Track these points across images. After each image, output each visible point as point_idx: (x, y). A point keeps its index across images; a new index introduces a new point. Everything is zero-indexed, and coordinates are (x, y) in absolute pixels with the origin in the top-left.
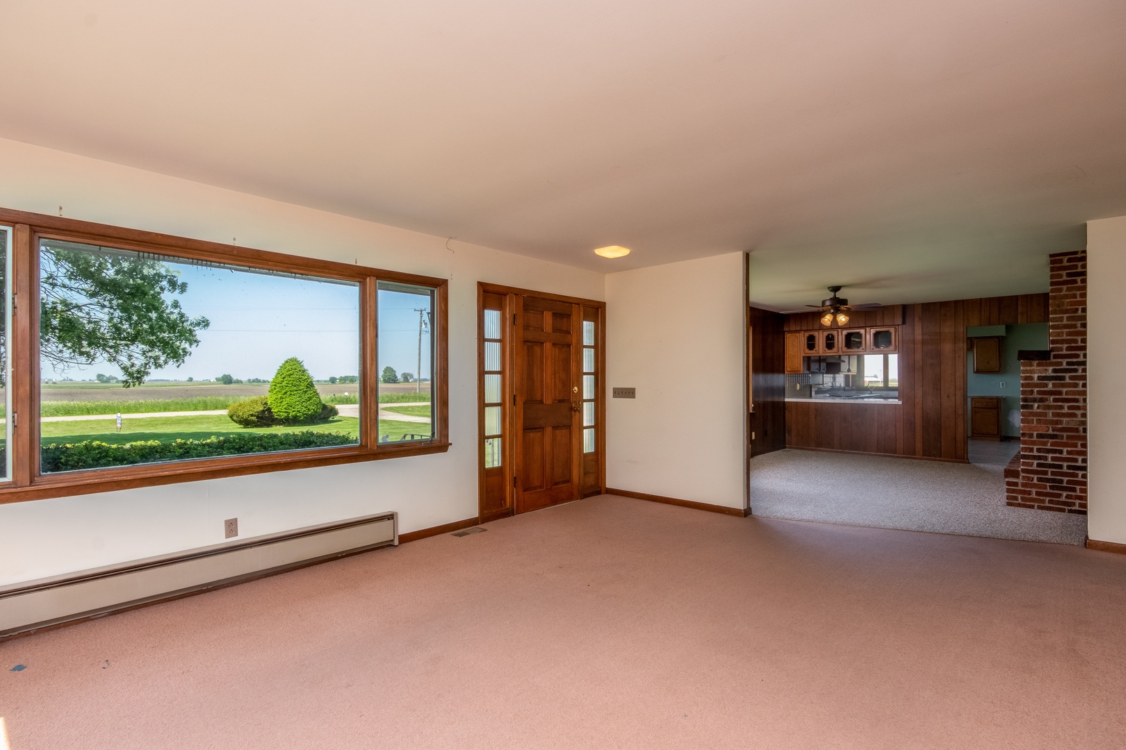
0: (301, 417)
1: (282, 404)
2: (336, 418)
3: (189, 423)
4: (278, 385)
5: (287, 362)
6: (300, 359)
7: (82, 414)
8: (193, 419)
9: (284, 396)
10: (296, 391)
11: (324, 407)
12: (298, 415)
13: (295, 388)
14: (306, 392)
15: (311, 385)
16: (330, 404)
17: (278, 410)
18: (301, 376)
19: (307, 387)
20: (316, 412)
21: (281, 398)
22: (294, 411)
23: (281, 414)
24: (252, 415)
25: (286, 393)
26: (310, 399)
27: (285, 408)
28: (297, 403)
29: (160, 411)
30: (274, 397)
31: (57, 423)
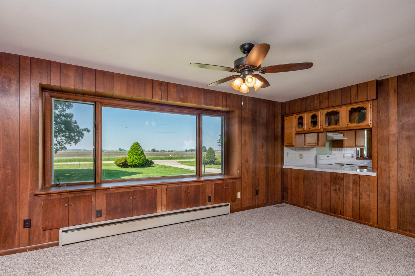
0: (137, 165)
1: (131, 160)
2: (153, 165)
3: (108, 166)
4: (130, 152)
5: (134, 144)
6: (139, 143)
7: (83, 161)
8: (110, 164)
9: (132, 157)
10: (136, 154)
11: (148, 161)
12: (136, 164)
13: (135, 154)
14: (139, 155)
15: (142, 152)
16: (150, 160)
17: (129, 162)
18: (138, 149)
19: (140, 153)
20: (143, 163)
21: (131, 157)
22: (134, 162)
23: (130, 163)
24: (121, 163)
25: (132, 155)
26: (141, 157)
27: (132, 161)
28: (136, 159)
29: (107, 161)
30: (128, 157)
31: (67, 165)
